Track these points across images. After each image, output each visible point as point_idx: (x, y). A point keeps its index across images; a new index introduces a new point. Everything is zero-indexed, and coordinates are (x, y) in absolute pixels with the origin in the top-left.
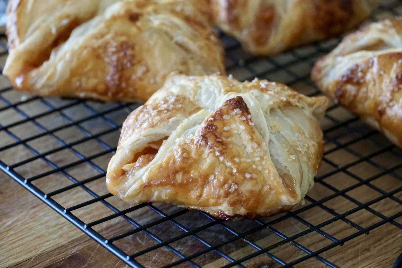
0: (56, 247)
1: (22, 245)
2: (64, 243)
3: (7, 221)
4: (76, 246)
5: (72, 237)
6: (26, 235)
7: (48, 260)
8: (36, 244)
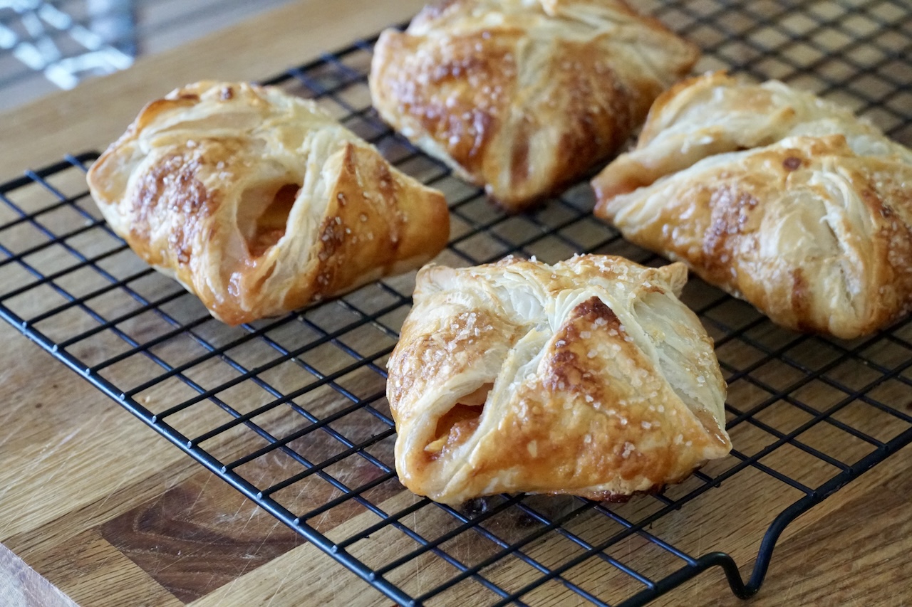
0: (144, 477)
1: (90, 475)
2: (158, 469)
3: (64, 434)
4: (177, 474)
5: (170, 459)
6: (97, 457)
7: (133, 500)
8: (113, 472)
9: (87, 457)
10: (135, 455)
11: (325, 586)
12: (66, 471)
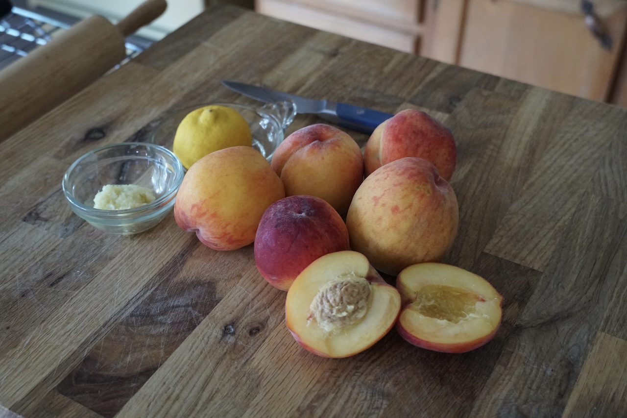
9: (39, 350)
10: (63, 343)
11: (174, 391)
12: (31, 361)
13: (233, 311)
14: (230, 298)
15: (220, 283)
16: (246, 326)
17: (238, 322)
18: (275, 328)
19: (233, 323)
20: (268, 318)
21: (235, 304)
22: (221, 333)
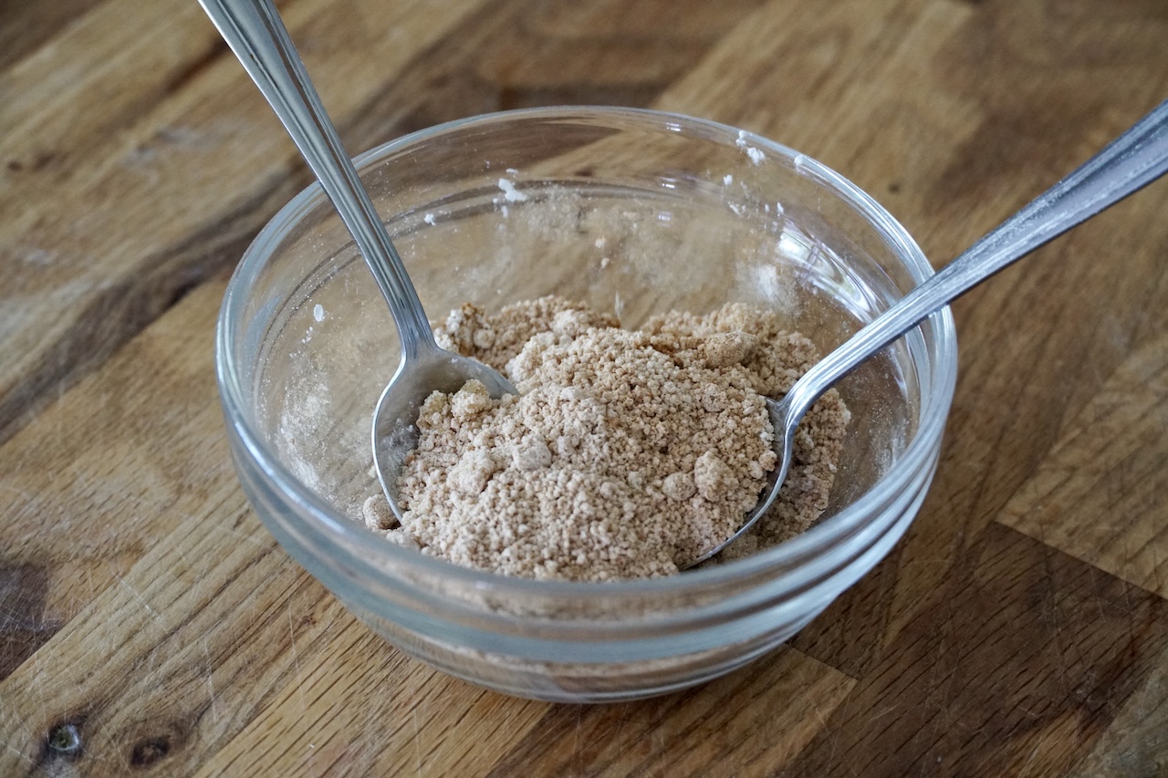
13: (90, 674)
14: (88, 625)
15: (64, 572)
16: (125, 731)
17: (100, 713)
18: (222, 744)
19: (81, 718)
20: (205, 707)
21: (103, 647)
22: (33, 749)
